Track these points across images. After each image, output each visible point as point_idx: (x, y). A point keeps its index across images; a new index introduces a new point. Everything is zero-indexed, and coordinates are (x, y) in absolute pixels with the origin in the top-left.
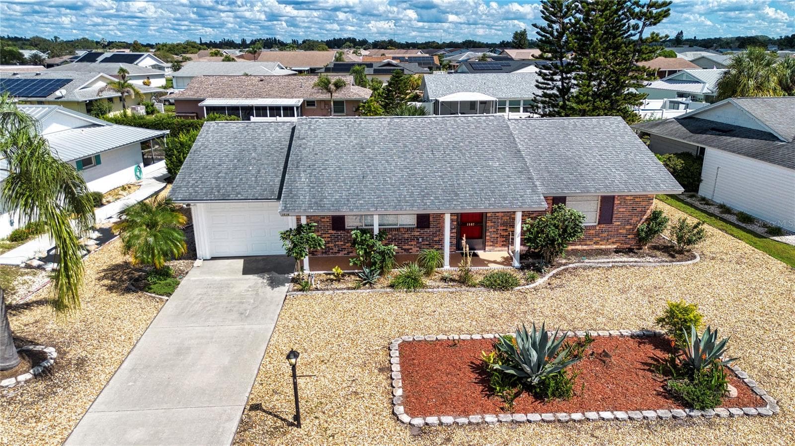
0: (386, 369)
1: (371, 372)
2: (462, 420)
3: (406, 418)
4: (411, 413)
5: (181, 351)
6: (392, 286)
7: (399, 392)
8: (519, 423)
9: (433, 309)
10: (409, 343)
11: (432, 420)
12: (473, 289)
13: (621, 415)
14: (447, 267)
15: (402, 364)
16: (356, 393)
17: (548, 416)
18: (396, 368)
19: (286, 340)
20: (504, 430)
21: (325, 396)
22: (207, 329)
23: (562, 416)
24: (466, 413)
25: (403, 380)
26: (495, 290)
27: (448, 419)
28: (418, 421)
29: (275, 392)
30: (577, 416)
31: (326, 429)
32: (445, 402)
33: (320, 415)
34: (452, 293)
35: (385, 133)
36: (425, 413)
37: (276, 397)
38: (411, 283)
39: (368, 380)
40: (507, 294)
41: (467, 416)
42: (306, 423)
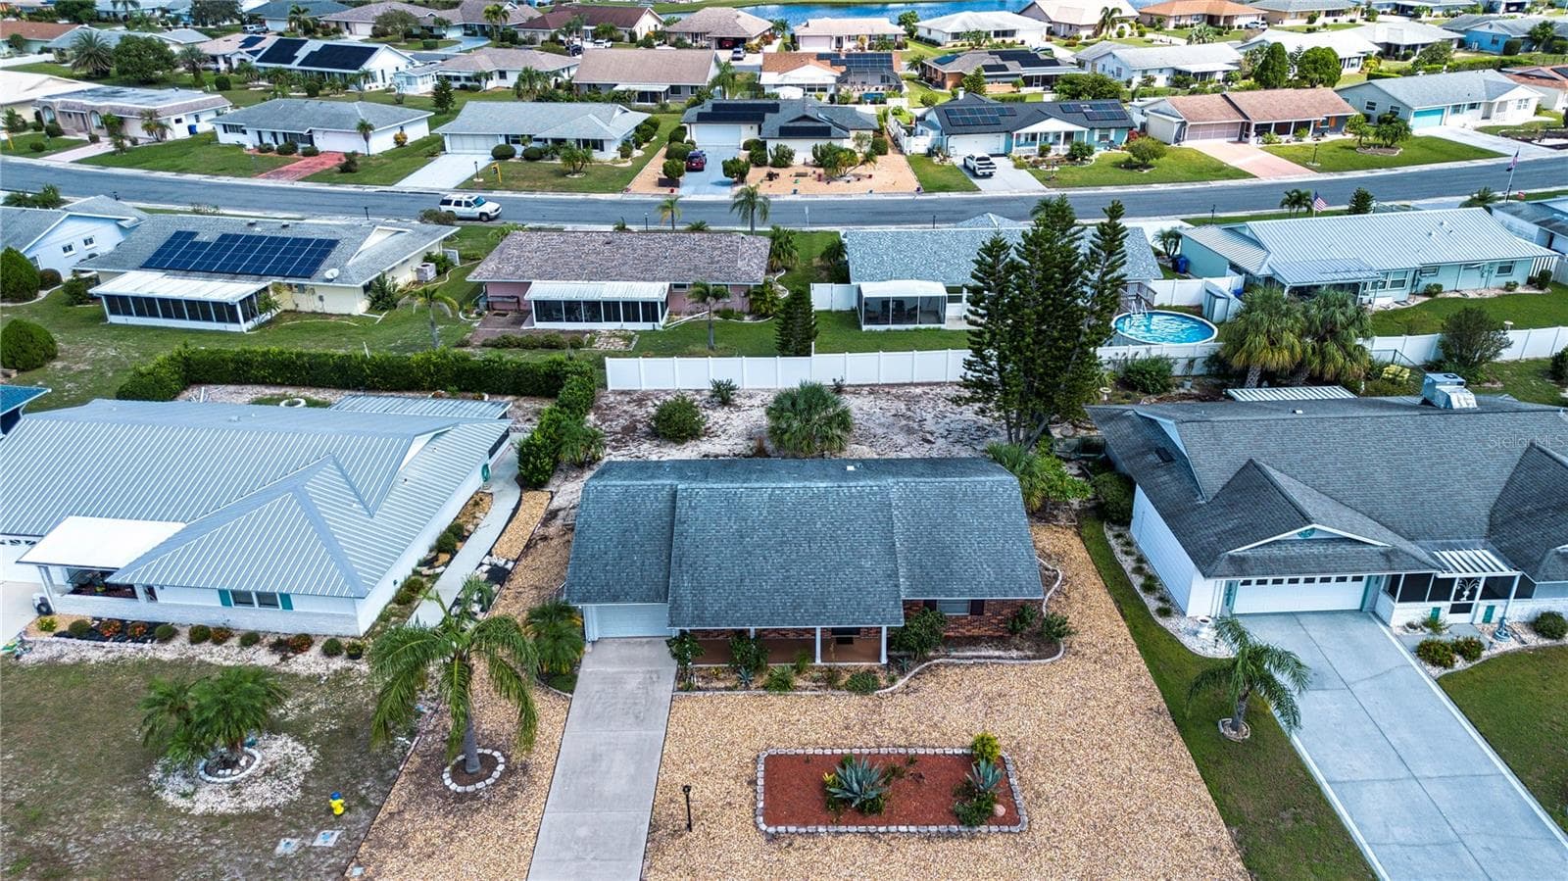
0: (753, 782)
1: (742, 785)
2: (803, 830)
3: (763, 827)
4: (768, 824)
5: (596, 758)
6: (765, 688)
7: (761, 805)
8: (841, 833)
9: (797, 717)
10: (773, 756)
11: (781, 829)
12: (837, 693)
13: (913, 829)
14: (818, 661)
15: (766, 778)
16: (730, 804)
17: (862, 828)
18: (761, 782)
19: (676, 749)
20: (830, 838)
21: (707, 806)
22: (611, 734)
23: (872, 828)
24: (806, 824)
25: (765, 794)
26: (857, 694)
27: (792, 829)
28: (772, 830)
29: (672, 801)
30: (882, 829)
31: (709, 834)
32: (792, 814)
33: (704, 822)
34: (817, 696)
35: (765, 513)
36: (777, 823)
37: (673, 805)
38: (782, 685)
39: (739, 792)
40: (866, 700)
41: (806, 827)
42: (694, 828)
